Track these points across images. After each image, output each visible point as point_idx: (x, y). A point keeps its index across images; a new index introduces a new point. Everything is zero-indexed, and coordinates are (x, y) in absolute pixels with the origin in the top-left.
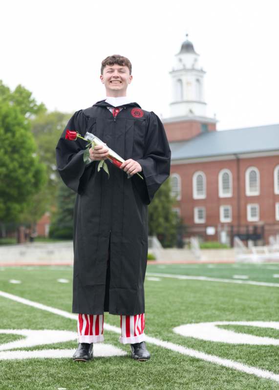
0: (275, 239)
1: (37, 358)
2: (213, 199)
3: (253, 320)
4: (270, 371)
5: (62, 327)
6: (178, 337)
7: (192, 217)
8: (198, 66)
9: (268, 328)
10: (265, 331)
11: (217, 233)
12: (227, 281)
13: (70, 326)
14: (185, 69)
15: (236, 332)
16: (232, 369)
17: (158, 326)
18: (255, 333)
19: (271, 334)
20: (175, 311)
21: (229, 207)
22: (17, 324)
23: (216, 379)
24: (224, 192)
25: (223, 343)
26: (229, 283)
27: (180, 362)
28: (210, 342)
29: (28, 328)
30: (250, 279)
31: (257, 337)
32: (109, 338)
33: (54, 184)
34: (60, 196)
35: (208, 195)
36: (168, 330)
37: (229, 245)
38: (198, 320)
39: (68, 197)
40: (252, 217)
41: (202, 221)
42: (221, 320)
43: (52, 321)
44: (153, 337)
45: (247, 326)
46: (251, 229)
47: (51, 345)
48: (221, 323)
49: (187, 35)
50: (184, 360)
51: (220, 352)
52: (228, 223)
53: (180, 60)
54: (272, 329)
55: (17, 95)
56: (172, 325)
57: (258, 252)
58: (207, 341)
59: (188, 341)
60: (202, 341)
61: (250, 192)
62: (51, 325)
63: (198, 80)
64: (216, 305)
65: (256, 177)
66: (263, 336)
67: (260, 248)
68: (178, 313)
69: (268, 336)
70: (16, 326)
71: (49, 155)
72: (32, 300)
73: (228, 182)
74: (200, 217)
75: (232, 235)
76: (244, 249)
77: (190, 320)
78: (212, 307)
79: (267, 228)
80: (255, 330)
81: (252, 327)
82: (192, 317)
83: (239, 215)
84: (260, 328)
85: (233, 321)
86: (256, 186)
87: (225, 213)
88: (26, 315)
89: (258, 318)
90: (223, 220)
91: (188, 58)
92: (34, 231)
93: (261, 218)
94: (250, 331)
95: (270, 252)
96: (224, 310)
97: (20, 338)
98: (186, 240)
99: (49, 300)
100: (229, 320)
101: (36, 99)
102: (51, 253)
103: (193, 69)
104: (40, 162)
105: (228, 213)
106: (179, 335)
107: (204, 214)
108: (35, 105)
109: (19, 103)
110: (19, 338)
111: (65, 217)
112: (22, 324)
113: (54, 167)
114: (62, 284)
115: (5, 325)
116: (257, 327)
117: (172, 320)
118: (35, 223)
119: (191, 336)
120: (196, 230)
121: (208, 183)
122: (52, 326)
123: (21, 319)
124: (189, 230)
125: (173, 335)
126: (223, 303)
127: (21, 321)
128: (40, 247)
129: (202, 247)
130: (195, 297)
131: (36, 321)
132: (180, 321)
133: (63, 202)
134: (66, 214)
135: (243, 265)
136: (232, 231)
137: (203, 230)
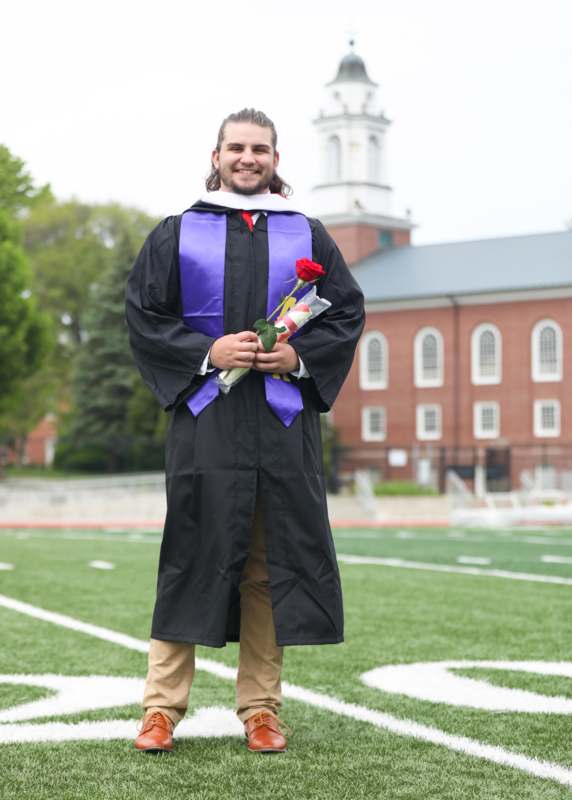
0: (533, 477)
1: (92, 741)
2: (402, 391)
3: (523, 658)
6: (376, 694)
7: (358, 428)
8: (374, 110)
9: (560, 677)
10: (552, 682)
11: (411, 462)
12: (446, 568)
14: (348, 116)
15: (493, 684)
16: (503, 767)
17: (327, 669)
18: (534, 687)
19: (566, 688)
20: (355, 636)
21: (437, 408)
22: (29, 663)
24: (426, 377)
25: (472, 708)
26: (452, 574)
27: (394, 749)
28: (444, 704)
29: (55, 672)
30: (495, 565)
32: (231, 695)
33: (65, 355)
34: (79, 381)
35: (392, 381)
36: (350, 677)
37: (435, 487)
38: (410, 657)
39: (97, 382)
40: (486, 432)
41: (379, 437)
43: (101, 656)
44: (324, 694)
45: (513, 672)
46: (481, 453)
47: (112, 709)
48: (458, 665)
49: (352, 43)
50: (399, 746)
51: (472, 730)
52: (433, 442)
53: (337, 95)
54: (567, 678)
56: (356, 668)
57: (498, 505)
58: (438, 704)
59: (398, 704)
60: (425, 703)
61: (479, 378)
62: (101, 663)
63: (373, 139)
64: (436, 622)
65: (493, 346)
66: (553, 695)
67: (501, 497)
68: (360, 640)
70: (29, 666)
71: (56, 293)
72: (45, 607)
73: (434, 355)
74: (375, 429)
75: (443, 468)
76: (467, 496)
77: (392, 658)
78: (431, 627)
79: (516, 452)
80: (532, 680)
81: (523, 673)
82: (391, 647)
83: (458, 424)
84: (542, 676)
85: (482, 659)
86: (494, 364)
87: (426, 421)
88: (43, 641)
89: (532, 654)
90: (422, 434)
91: (353, 92)
92: (21, 453)
93: (504, 431)
94: (523, 682)
95: (524, 504)
96: (456, 634)
97: (47, 693)
98: (345, 477)
99: (83, 609)
100: (473, 658)
101: (31, 176)
102: (59, 500)
103: (365, 116)
104: (40, 308)
105: (434, 420)
106: (377, 690)
107: (383, 422)
108: (30, 188)
110: (44, 696)
111: (89, 425)
112: (39, 662)
113: (67, 320)
114: (101, 572)
115: (5, 665)
116: (535, 674)
117: (354, 657)
118: (24, 438)
119: (401, 692)
120: (365, 455)
121: (393, 357)
122: (106, 666)
123: (33, 652)
124: (352, 455)
125: (362, 690)
126: (449, 619)
127: (35, 655)
128: (35, 488)
129: (379, 493)
130: (388, 605)
131: (67, 654)
132: (370, 658)
133: (85, 393)
134: (91, 418)
135: (470, 532)
136: (442, 459)
137: (380, 455)
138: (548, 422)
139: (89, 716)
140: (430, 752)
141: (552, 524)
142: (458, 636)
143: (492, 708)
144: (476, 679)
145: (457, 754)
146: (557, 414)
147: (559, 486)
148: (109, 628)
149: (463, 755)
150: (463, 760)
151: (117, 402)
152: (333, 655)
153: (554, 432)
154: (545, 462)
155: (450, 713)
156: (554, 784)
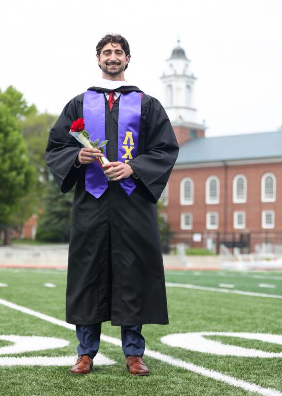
0: (261, 248)
1: (26, 366)
2: (200, 206)
3: (239, 331)
4: (257, 384)
5: (49, 333)
6: (166, 347)
7: (179, 224)
8: (189, 73)
9: (255, 340)
10: (251, 343)
11: (203, 239)
12: (213, 289)
13: (58, 333)
14: (176, 76)
15: (223, 343)
16: (219, 382)
17: (145, 335)
18: (242, 344)
19: (257, 346)
21: (216, 215)
22: (5, 329)
23: (204, 392)
24: (211, 199)
25: (211, 354)
26: (215, 292)
27: (169, 373)
28: (197, 353)
29: (16, 334)
30: (236, 288)
31: (244, 349)
33: (41, 186)
34: (48, 199)
35: (195, 201)
36: (155, 339)
37: (214, 252)
38: (185, 330)
39: (56, 199)
40: (239, 225)
41: (189, 227)
42: (208, 331)
43: (39, 327)
45: (233, 337)
46: (237, 236)
47: (39, 352)
48: (208, 334)
49: (179, 41)
50: (171, 371)
51: (208, 364)
52: (214, 230)
53: (171, 66)
54: (258, 341)
55: (9, 96)
56: (159, 334)
57: (244, 260)
58: (195, 352)
59: (175, 352)
60: (189, 351)
61: (236, 200)
62: (39, 330)
63: (188, 87)
64: (202, 314)
65: (243, 185)
66: (250, 348)
67: (246, 256)
69: (255, 348)
70: (4, 331)
71: (37, 157)
72: (19, 304)
73: (216, 189)
74: (187, 223)
75: (218, 243)
76: (230, 256)
77: (177, 330)
78: (199, 316)
79: (253, 236)
80: (242, 341)
81: (238, 338)
82: (178, 325)
83: (226, 222)
84: (247, 339)
85: (219, 331)
86: (243, 194)
87: (212, 220)
88: (14, 320)
89: (245, 329)
90: (209, 226)
91: (179, 64)
92: (20, 233)
93: (248, 225)
94: (237, 342)
95: (256, 260)
97: (9, 344)
98: (172, 246)
99: (36, 305)
100: (216, 331)
101: (27, 101)
102: (37, 255)
103: (184, 76)
104: (29, 164)
105: (214, 220)
106: (166, 345)
107: (191, 220)
108: (26, 107)
109: (10, 104)
110: (7, 344)
111: (52, 220)
112: (10, 329)
113: (42, 170)
114: (49, 288)
116: (244, 339)
117: (159, 329)
118: (22, 225)
119: (178, 346)
120: (182, 236)
121: (196, 190)
122: (40, 332)
123: (8, 324)
124: (176, 236)
125: (160, 345)
126: (209, 312)
127: (8, 326)
128: (26, 249)
129: (188, 254)
130: (181, 306)
131: (23, 326)
132: (167, 330)
133: (50, 205)
134: (53, 217)
135: (229, 273)
136: (218, 239)
137: (188, 236)
138: (268, 222)
139: (27, 355)
140: (186, 374)
141: (268, 269)
142: (211, 320)
143: (219, 354)
144: (215, 341)
145: (198, 375)
146: (273, 217)
147: (273, 252)
148: (47, 314)
149: (201, 375)
150: (201, 378)
151: (65, 209)
152: (150, 328)
153: (271, 226)
154: (267, 241)
155: (199, 355)
156: (242, 390)
